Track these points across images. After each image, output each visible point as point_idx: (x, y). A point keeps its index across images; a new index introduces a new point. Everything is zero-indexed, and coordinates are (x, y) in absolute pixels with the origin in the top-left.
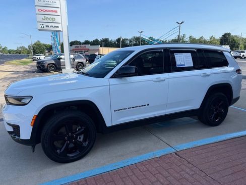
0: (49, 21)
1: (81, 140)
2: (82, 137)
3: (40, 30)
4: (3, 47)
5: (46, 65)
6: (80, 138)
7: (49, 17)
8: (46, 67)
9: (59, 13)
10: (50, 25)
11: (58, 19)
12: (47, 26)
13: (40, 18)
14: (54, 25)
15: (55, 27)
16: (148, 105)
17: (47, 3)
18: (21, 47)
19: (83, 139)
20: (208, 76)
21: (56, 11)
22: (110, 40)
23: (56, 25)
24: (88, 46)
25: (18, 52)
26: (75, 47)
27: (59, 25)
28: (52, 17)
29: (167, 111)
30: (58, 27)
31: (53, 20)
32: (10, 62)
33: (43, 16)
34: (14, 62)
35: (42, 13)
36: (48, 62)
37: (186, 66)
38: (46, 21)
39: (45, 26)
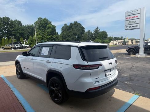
0: (132, 23)
3: (126, 30)
7: (132, 21)
9: (139, 17)
10: (132, 26)
11: (137, 21)
12: (130, 27)
14: (134, 25)
16: (29, 69)
17: (132, 13)
21: (137, 16)
23: (136, 25)
27: (138, 25)
30: (137, 26)
31: (134, 22)
33: (128, 21)
35: (128, 19)
38: (130, 24)
39: (129, 27)
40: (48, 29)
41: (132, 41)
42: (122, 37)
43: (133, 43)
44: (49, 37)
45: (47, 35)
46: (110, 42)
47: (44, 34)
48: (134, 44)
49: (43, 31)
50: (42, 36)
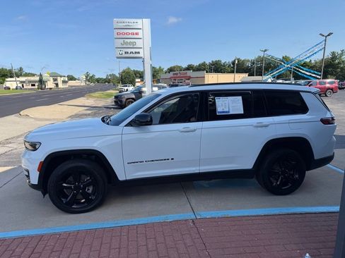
0: (129, 46)
1: (90, 191)
2: (91, 188)
3: (118, 58)
4: (91, 75)
5: (124, 100)
6: (88, 190)
7: (129, 41)
8: (124, 103)
9: (140, 36)
10: (129, 50)
11: (139, 43)
12: (126, 53)
13: (119, 43)
14: (134, 50)
15: (136, 53)
16: (172, 159)
17: (128, 24)
18: (110, 75)
19: (92, 191)
20: (266, 126)
21: (137, 34)
22: (223, 62)
23: (137, 50)
24: (190, 73)
25: (107, 81)
26: (174, 74)
27: (141, 51)
28: (132, 40)
29: (201, 168)
30: (139, 53)
32: (91, 94)
33: (122, 41)
34: (97, 94)
36: (126, 97)
37: (231, 113)
38: (125, 46)
39: (124, 53)
41: (55, 80)
42: (21, 69)
43: (57, 85)
46: (4, 80)
48: (61, 85)
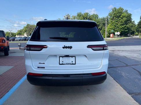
40: (122, 18)
44: (123, 26)
45: (121, 25)
47: (117, 24)
49: (117, 22)
50: (115, 27)
